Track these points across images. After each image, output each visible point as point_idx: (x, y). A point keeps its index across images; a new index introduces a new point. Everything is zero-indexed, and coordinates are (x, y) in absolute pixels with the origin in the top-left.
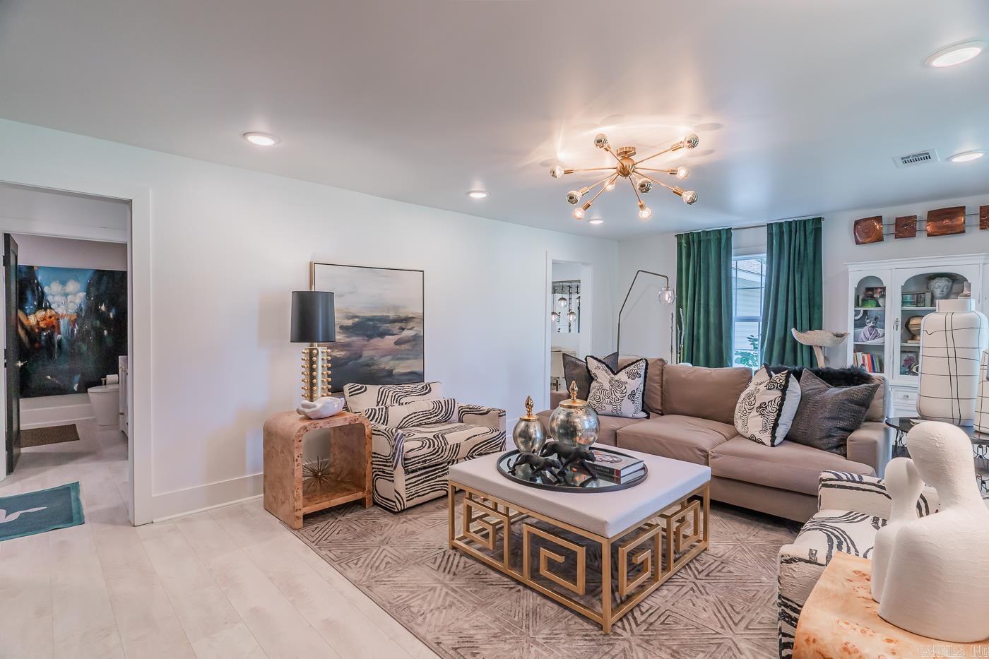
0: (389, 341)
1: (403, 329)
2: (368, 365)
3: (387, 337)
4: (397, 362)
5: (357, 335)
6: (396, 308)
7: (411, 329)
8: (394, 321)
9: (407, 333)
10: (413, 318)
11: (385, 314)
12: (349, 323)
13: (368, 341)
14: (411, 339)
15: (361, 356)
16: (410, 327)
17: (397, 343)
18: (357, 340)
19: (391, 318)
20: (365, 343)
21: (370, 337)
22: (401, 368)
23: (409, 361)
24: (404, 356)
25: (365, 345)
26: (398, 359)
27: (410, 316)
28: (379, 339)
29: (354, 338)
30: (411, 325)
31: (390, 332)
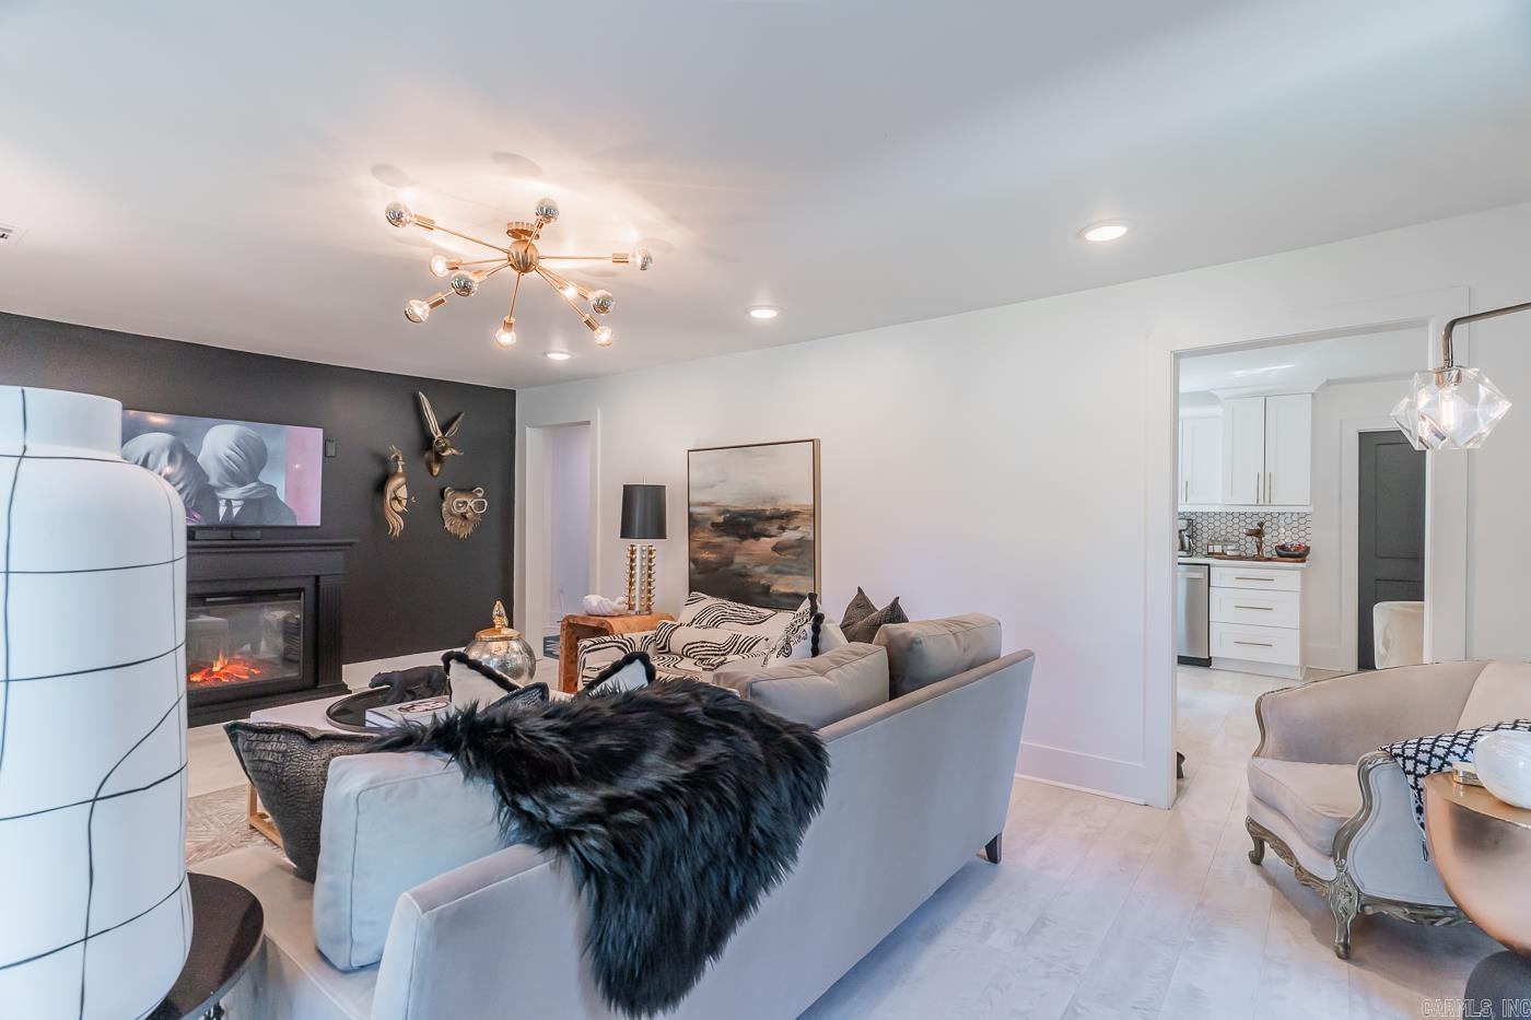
0: (766, 543)
1: (784, 529)
2: (741, 575)
3: (763, 539)
4: (776, 576)
5: (729, 534)
6: (774, 499)
7: (796, 528)
8: (771, 518)
9: (790, 535)
10: (797, 513)
11: (760, 507)
12: (720, 519)
13: (740, 542)
14: (796, 544)
15: (732, 562)
16: (791, 527)
17: (776, 548)
18: (728, 541)
19: (768, 513)
20: (737, 545)
21: (743, 538)
22: (781, 586)
23: (791, 577)
24: (784, 569)
25: (736, 549)
26: (777, 572)
27: (794, 509)
28: (752, 541)
29: (725, 539)
30: (795, 523)
31: (767, 533)
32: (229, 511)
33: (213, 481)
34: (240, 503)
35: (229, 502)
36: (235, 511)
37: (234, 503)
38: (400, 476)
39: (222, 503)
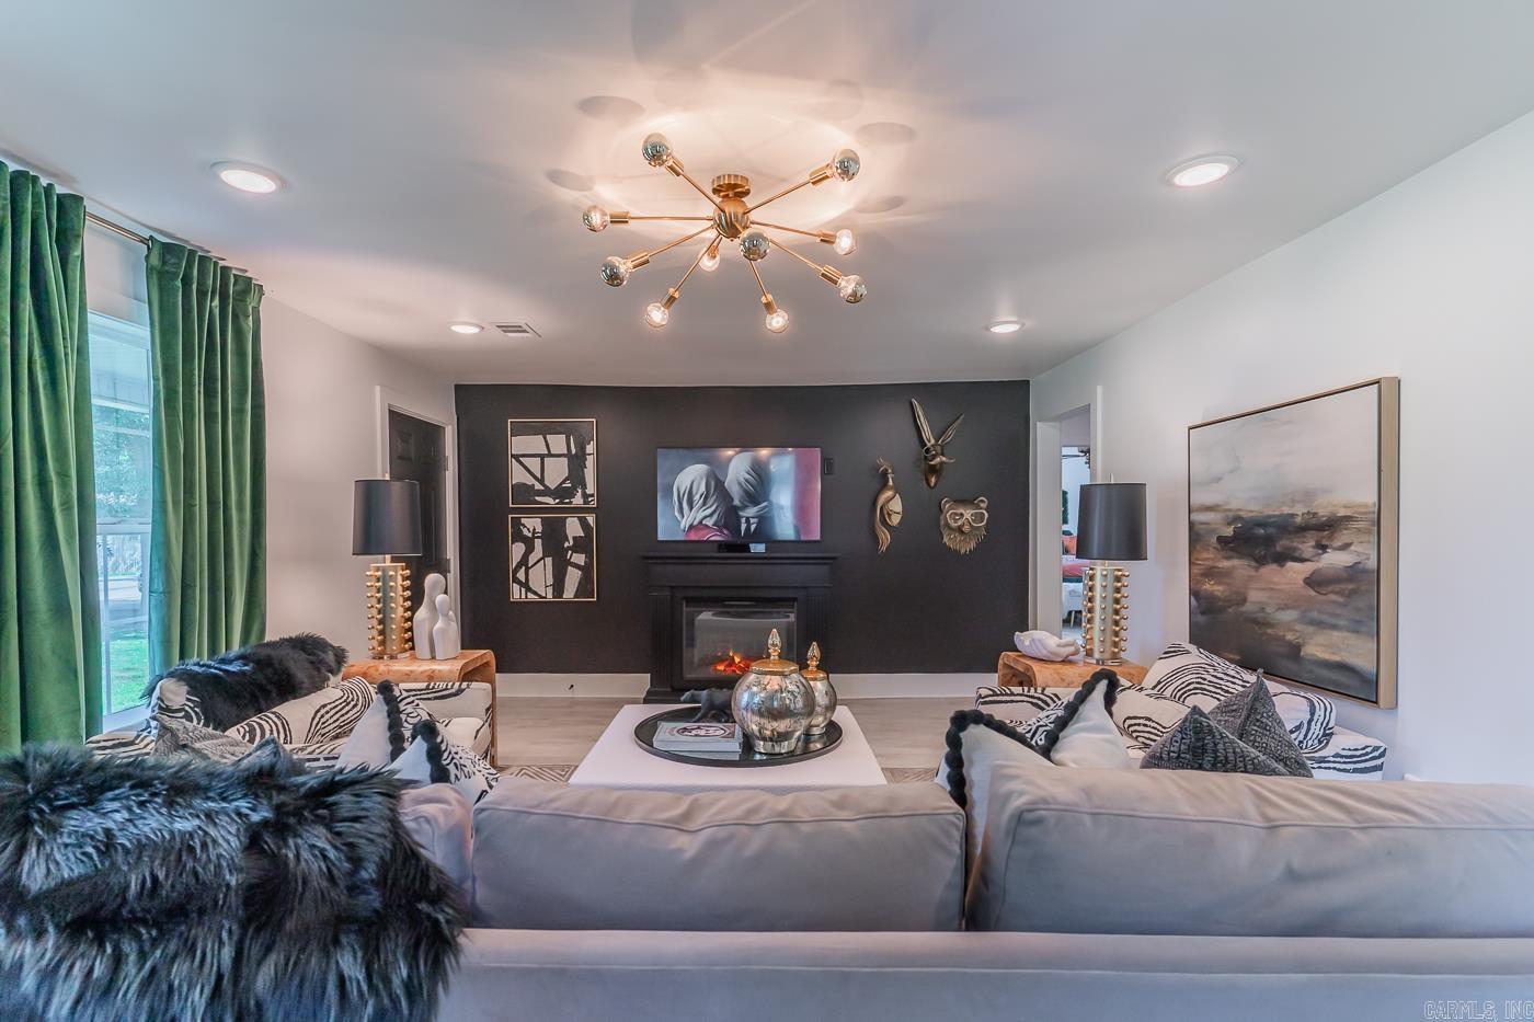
0: (1296, 572)
1: (1324, 548)
2: (1256, 622)
3: (1290, 564)
4: (1311, 629)
5: (1242, 556)
6: (1308, 495)
7: (1345, 547)
8: (1302, 529)
9: (1335, 559)
10: (1348, 518)
11: (1286, 510)
12: (1229, 531)
13: (1257, 569)
14: (1345, 575)
15: (1244, 600)
16: (1337, 544)
17: (1313, 581)
18: (1239, 566)
19: (1298, 520)
20: (1253, 573)
21: (1261, 561)
22: (1319, 647)
23: (1336, 633)
24: (1325, 618)
25: (1250, 578)
26: (1312, 622)
27: (1342, 513)
28: (1274, 566)
29: (1236, 562)
30: (1343, 537)
31: (1296, 555)
32: (748, 528)
33: (737, 502)
34: (755, 520)
35: (748, 519)
36: (753, 527)
37: (752, 521)
38: (891, 489)
39: (743, 520)
